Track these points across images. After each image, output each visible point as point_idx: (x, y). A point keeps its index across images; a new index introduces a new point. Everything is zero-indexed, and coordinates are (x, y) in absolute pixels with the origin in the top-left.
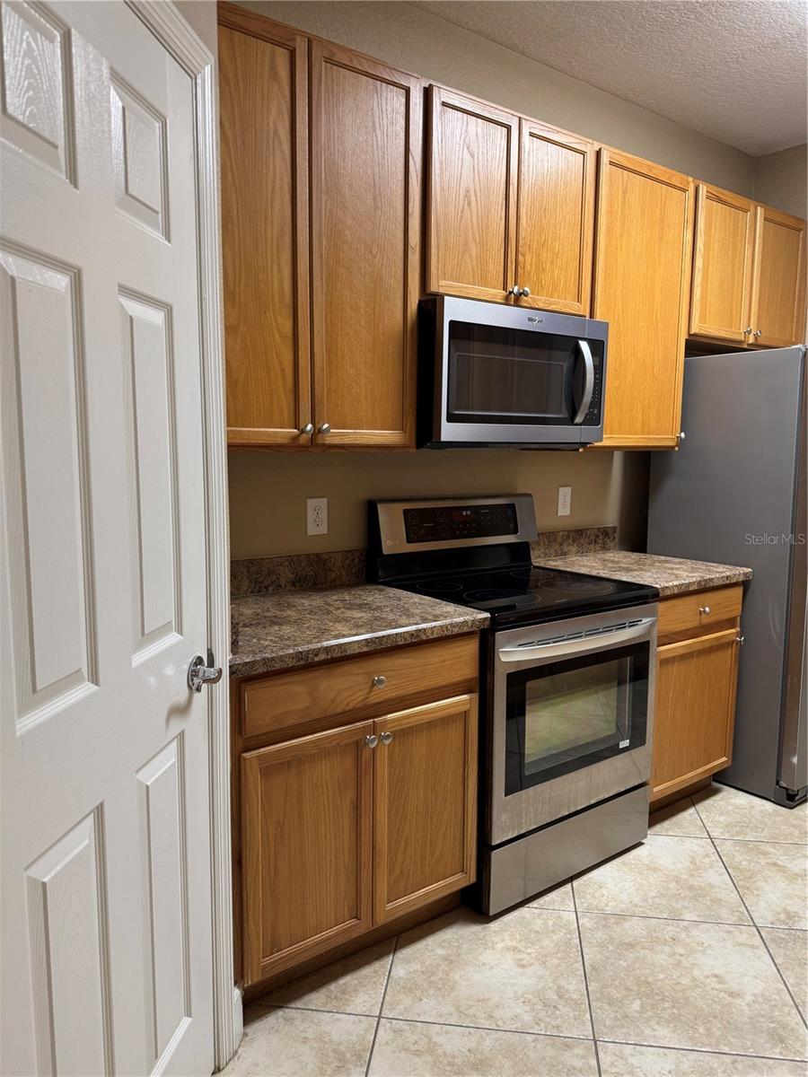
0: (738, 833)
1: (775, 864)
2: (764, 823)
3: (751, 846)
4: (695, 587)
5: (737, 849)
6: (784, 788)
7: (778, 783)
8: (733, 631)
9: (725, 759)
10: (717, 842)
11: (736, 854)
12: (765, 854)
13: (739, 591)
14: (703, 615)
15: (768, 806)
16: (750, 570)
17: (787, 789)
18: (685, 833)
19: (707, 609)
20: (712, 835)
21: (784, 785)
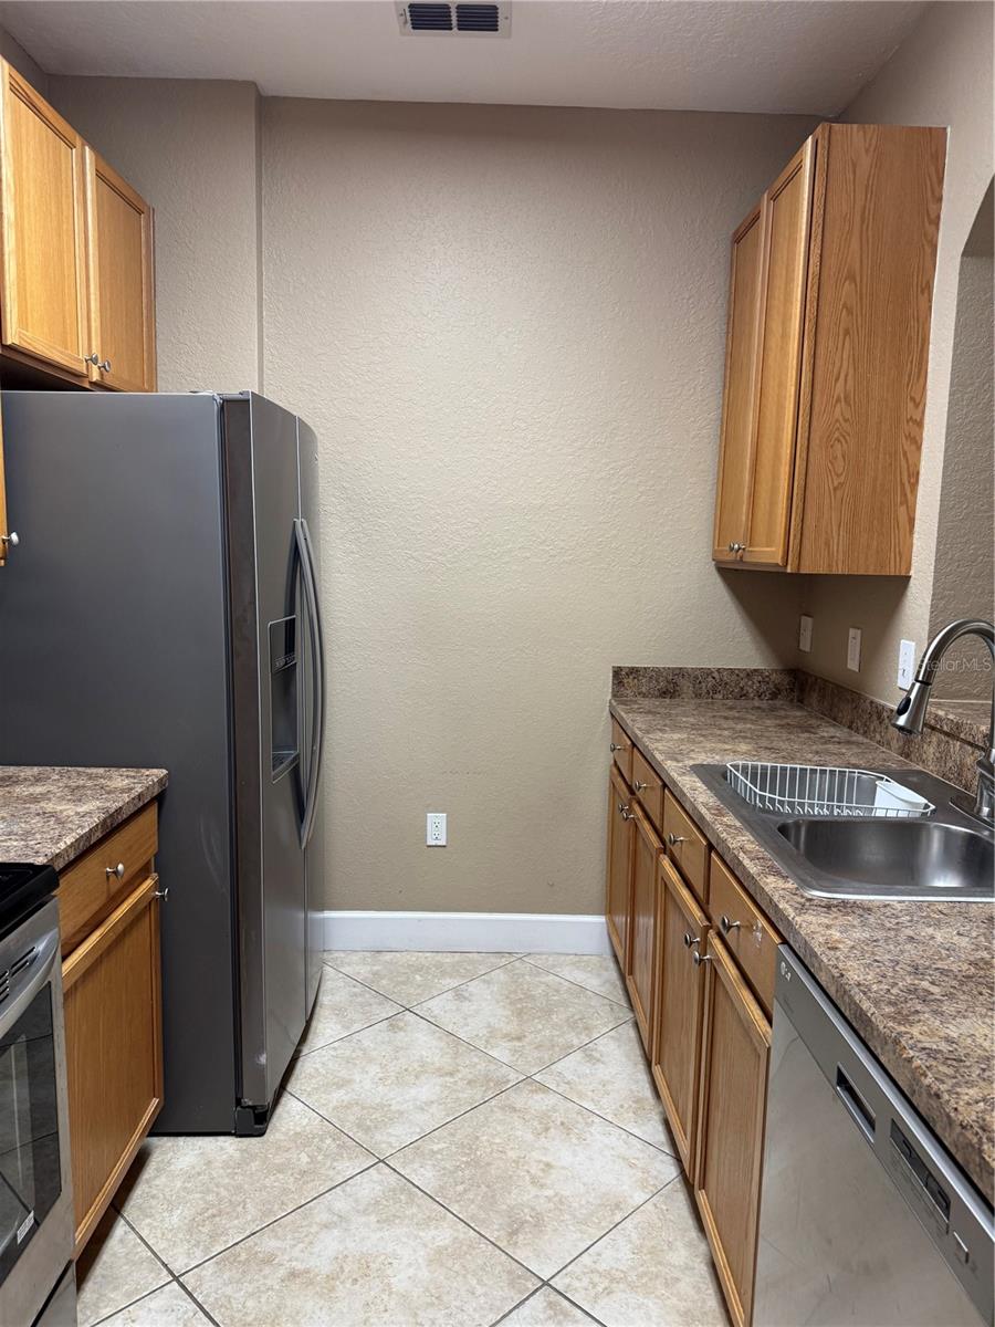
0: (213, 1237)
1: (293, 1275)
2: (239, 1188)
3: (243, 1256)
4: (99, 835)
5: (226, 1276)
6: (249, 1107)
7: (238, 1102)
8: (149, 883)
9: (155, 1101)
10: (188, 1280)
11: (229, 1290)
12: (269, 1260)
13: (153, 812)
14: (112, 878)
15: (229, 1145)
16: (165, 772)
17: (253, 1108)
18: (128, 1295)
19: (120, 867)
20: (177, 1267)
21: (250, 1103)
